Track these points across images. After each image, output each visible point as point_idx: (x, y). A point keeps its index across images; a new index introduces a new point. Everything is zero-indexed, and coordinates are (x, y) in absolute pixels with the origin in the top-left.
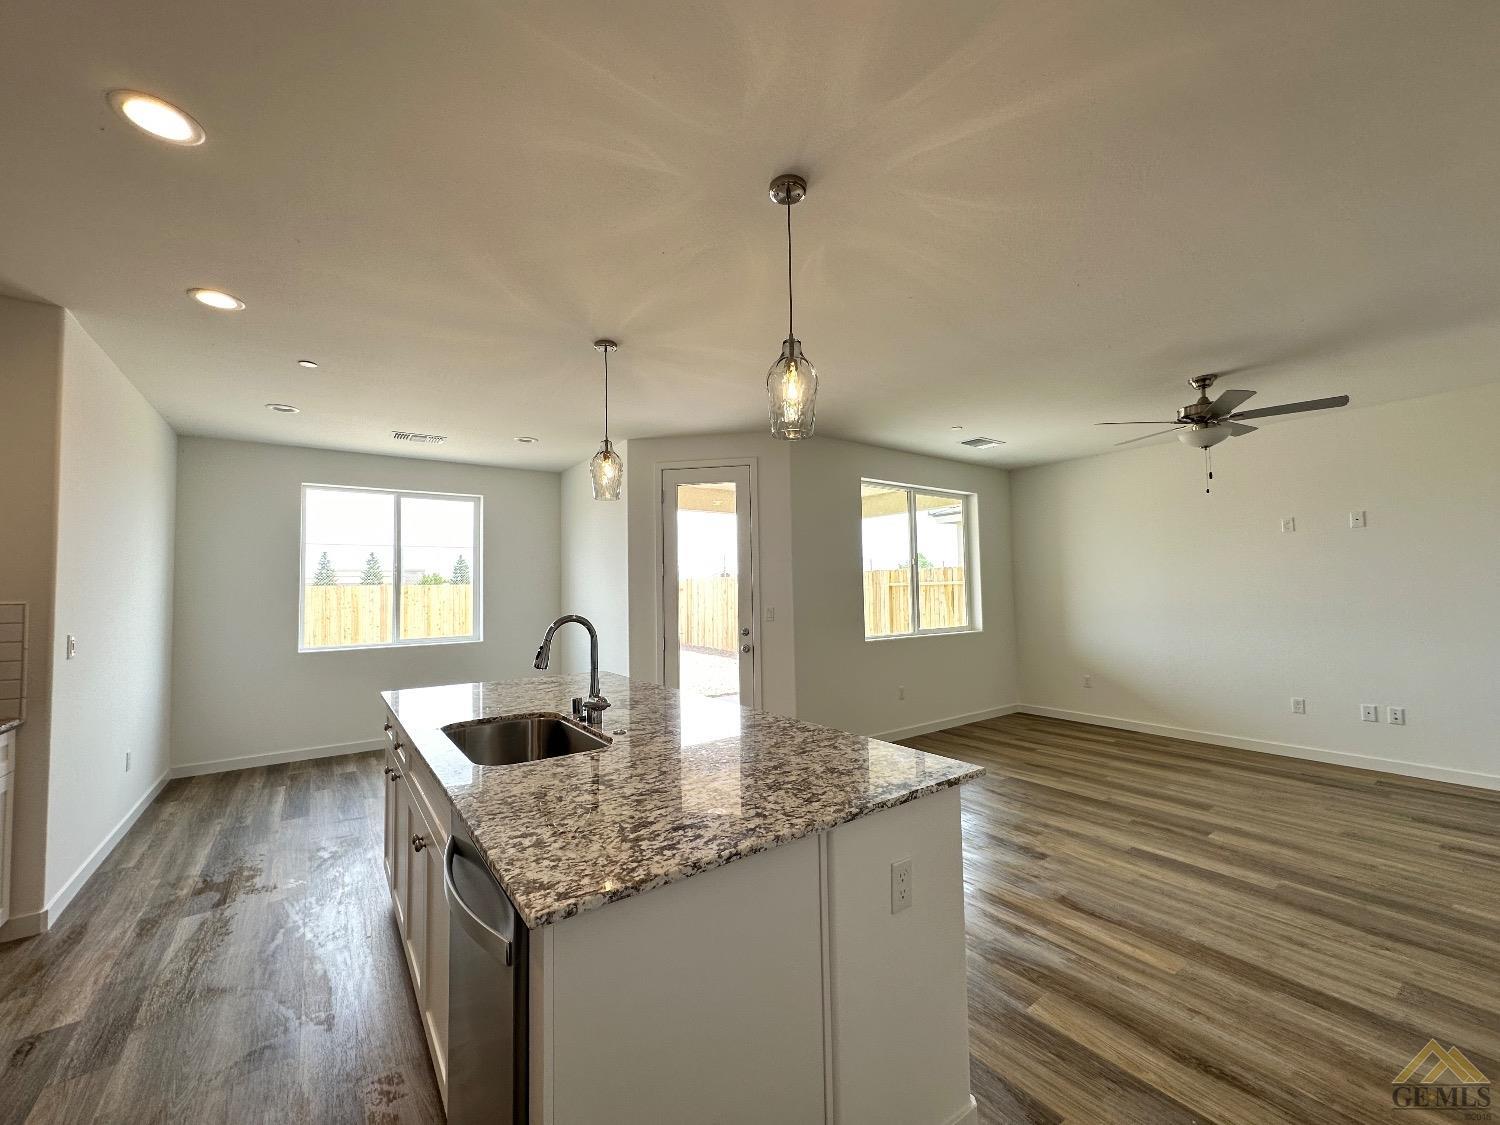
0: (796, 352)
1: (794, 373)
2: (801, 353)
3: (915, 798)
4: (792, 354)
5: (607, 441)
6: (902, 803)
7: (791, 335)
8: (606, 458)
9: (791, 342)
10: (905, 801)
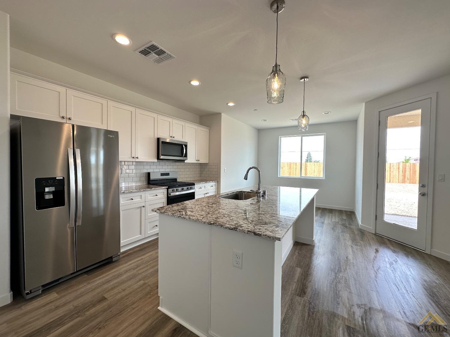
0: (278, 69)
1: (277, 77)
2: (280, 70)
3: (236, 230)
4: (276, 71)
5: (304, 112)
6: (229, 229)
7: (276, 63)
8: (303, 117)
9: (276, 66)
10: (231, 229)
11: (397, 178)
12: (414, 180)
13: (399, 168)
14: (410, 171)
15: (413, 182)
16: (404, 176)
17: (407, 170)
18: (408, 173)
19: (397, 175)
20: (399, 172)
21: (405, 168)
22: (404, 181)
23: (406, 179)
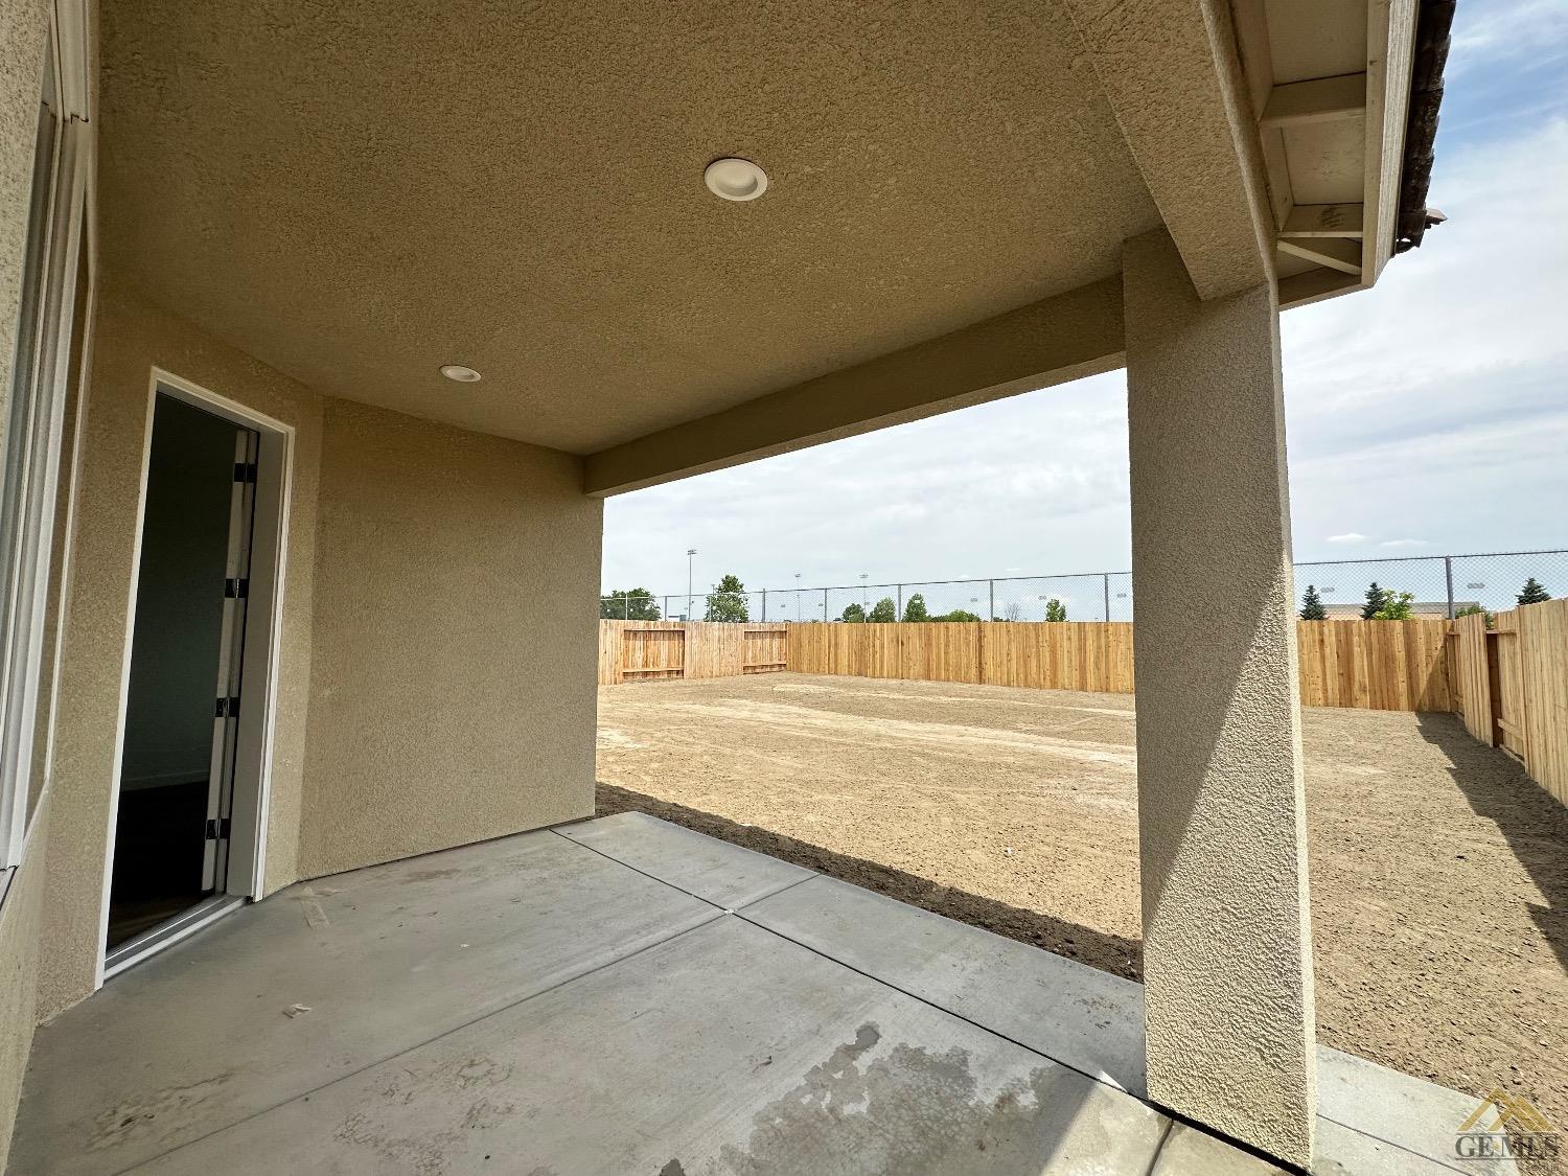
11: (1320, 686)
12: (1390, 693)
13: (1322, 641)
14: (1370, 654)
15: (1386, 703)
16: (1347, 675)
17: (1356, 649)
18: (1360, 664)
19: (1319, 672)
20: (1323, 657)
21: (1349, 643)
22: (1347, 700)
23: (1356, 687)
